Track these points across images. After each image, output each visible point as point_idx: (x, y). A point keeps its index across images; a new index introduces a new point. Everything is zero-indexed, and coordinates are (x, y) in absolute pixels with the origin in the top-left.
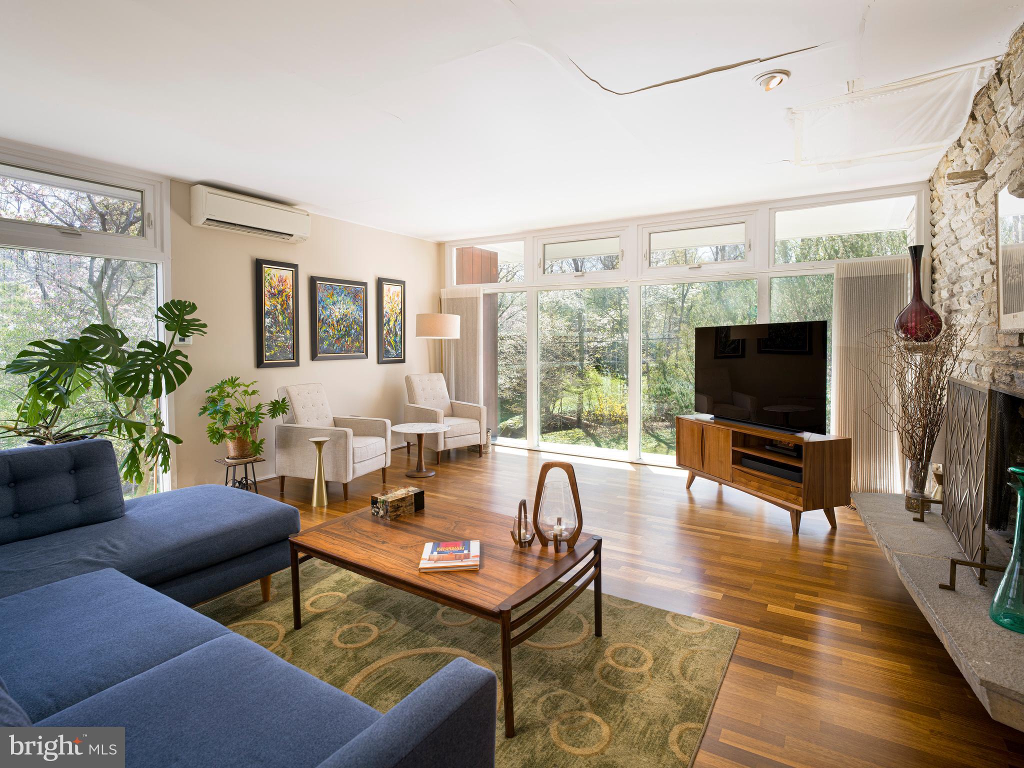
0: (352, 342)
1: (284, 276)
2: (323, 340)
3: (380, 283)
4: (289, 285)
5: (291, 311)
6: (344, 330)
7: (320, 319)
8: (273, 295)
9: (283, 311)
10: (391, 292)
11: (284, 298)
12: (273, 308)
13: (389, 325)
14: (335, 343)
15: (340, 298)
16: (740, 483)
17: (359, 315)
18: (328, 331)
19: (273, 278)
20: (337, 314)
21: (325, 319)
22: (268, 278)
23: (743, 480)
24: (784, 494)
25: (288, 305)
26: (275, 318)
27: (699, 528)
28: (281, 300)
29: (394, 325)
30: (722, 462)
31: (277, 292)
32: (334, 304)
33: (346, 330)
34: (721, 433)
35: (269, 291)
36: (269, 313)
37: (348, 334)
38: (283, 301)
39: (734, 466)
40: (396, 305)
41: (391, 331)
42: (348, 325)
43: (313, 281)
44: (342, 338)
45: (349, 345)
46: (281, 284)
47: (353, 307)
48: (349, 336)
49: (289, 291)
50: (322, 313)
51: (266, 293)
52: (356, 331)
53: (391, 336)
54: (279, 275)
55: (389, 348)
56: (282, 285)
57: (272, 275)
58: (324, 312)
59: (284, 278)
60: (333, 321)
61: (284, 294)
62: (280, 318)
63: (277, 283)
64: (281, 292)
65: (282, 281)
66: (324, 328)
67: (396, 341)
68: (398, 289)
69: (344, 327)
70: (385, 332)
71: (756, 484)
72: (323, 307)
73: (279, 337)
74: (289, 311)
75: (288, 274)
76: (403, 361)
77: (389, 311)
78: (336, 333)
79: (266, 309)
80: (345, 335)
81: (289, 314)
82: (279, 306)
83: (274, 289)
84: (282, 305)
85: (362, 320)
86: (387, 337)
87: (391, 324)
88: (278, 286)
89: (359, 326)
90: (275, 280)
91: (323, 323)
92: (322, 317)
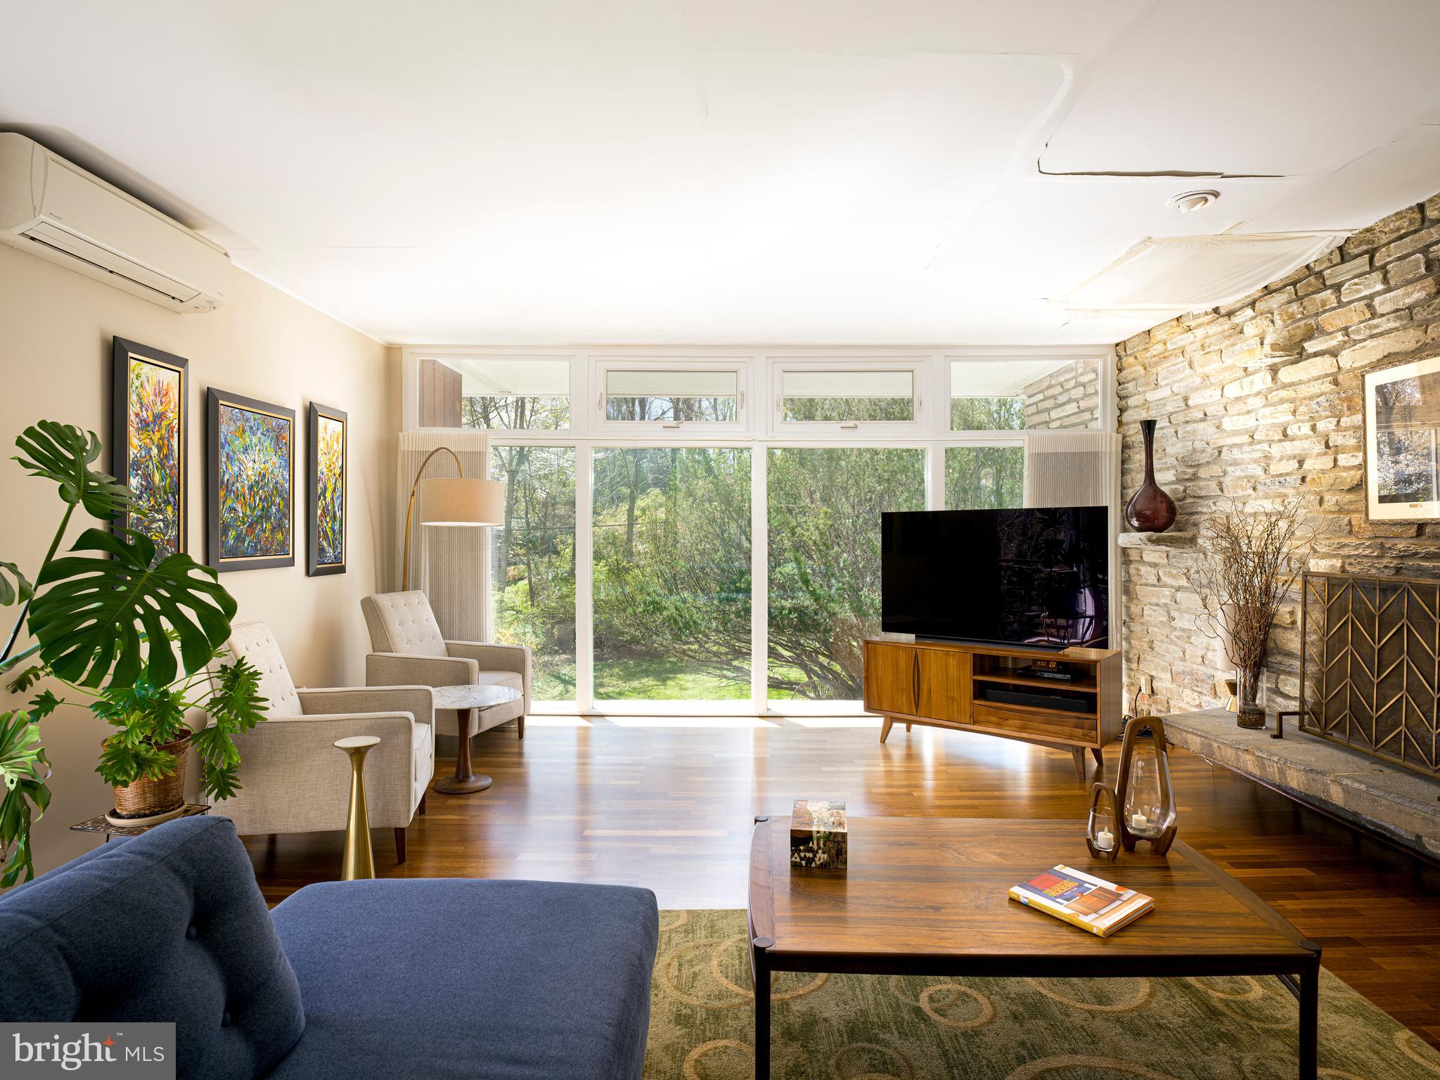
0: (273, 531)
1: (165, 384)
2: (226, 528)
3: (311, 414)
4: (172, 404)
5: (176, 462)
6: (261, 507)
7: (223, 482)
8: (145, 425)
9: (161, 462)
10: (327, 430)
11: (163, 431)
12: (143, 453)
13: (325, 498)
14: (246, 535)
15: (255, 440)
16: (988, 723)
17: (280, 475)
18: (235, 509)
19: (146, 384)
20: (250, 472)
21: (231, 482)
22: (137, 383)
23: (994, 719)
24: (1067, 729)
25: (170, 447)
26: (147, 477)
27: (978, 794)
28: (158, 435)
29: (332, 498)
30: (953, 698)
31: (151, 419)
32: (246, 450)
33: (263, 506)
34: (951, 658)
35: (137, 415)
36: (137, 464)
37: (266, 516)
38: (162, 438)
39: (976, 702)
40: (334, 460)
41: (328, 509)
42: (266, 497)
43: (210, 400)
44: (257, 523)
45: (267, 538)
46: (159, 399)
47: (275, 459)
48: (268, 518)
49: (172, 416)
50: (228, 471)
51: (132, 417)
52: (278, 510)
53: (328, 519)
54: (154, 380)
55: (325, 544)
56: (162, 403)
57: (143, 378)
58: (229, 467)
59: (165, 387)
60: (243, 487)
61: (164, 423)
62: (157, 478)
63: (152, 398)
64: (159, 417)
65: (161, 393)
66: (229, 503)
67: (334, 531)
68: (337, 427)
69: (260, 499)
70: (319, 512)
71: (1018, 722)
72: (228, 456)
73: (155, 520)
74: (172, 462)
75: (169, 378)
76: (342, 570)
77: (325, 470)
78: (248, 512)
79: (132, 456)
80: (261, 517)
81: (171, 468)
82: (155, 451)
83: (147, 410)
84: (160, 448)
85: (286, 486)
86: (322, 521)
87: (328, 495)
88: (154, 403)
89: (283, 499)
90: (149, 389)
91: (227, 490)
92: (226, 477)
